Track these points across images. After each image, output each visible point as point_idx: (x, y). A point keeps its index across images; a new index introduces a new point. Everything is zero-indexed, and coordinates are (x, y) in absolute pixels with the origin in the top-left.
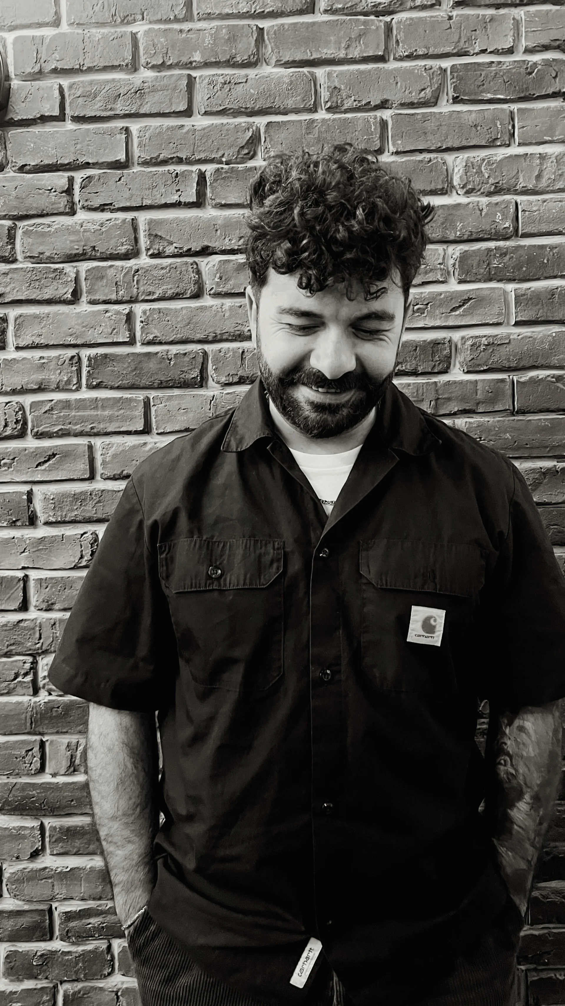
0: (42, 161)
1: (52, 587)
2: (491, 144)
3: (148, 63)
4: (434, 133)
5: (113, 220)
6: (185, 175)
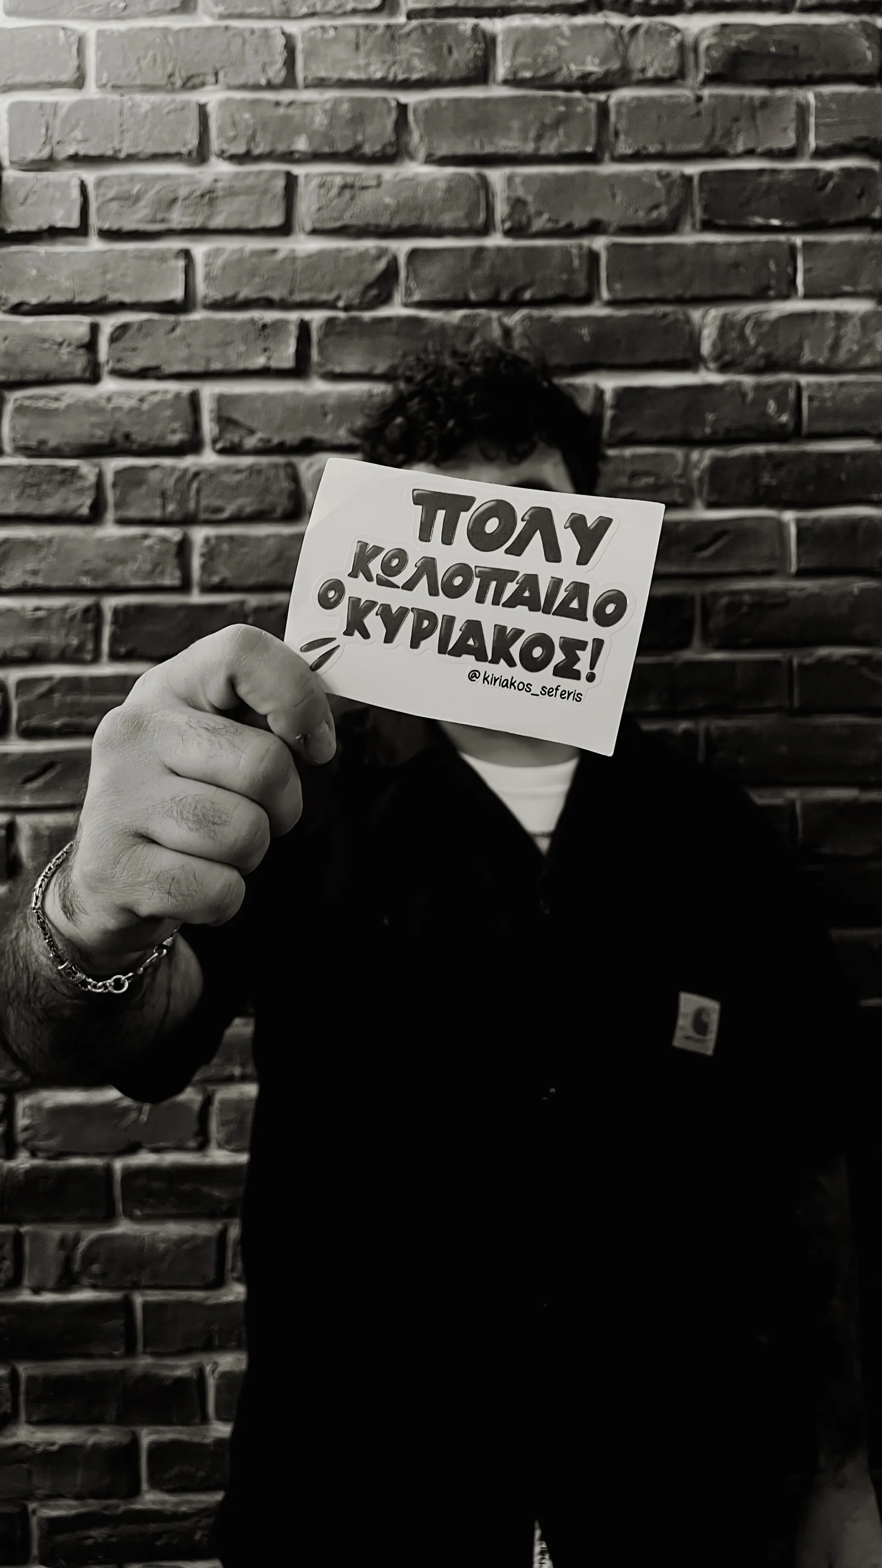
0: (51, 297)
2: (761, 295)
3: (223, 152)
4: (672, 274)
5: (160, 392)
6: (279, 326)
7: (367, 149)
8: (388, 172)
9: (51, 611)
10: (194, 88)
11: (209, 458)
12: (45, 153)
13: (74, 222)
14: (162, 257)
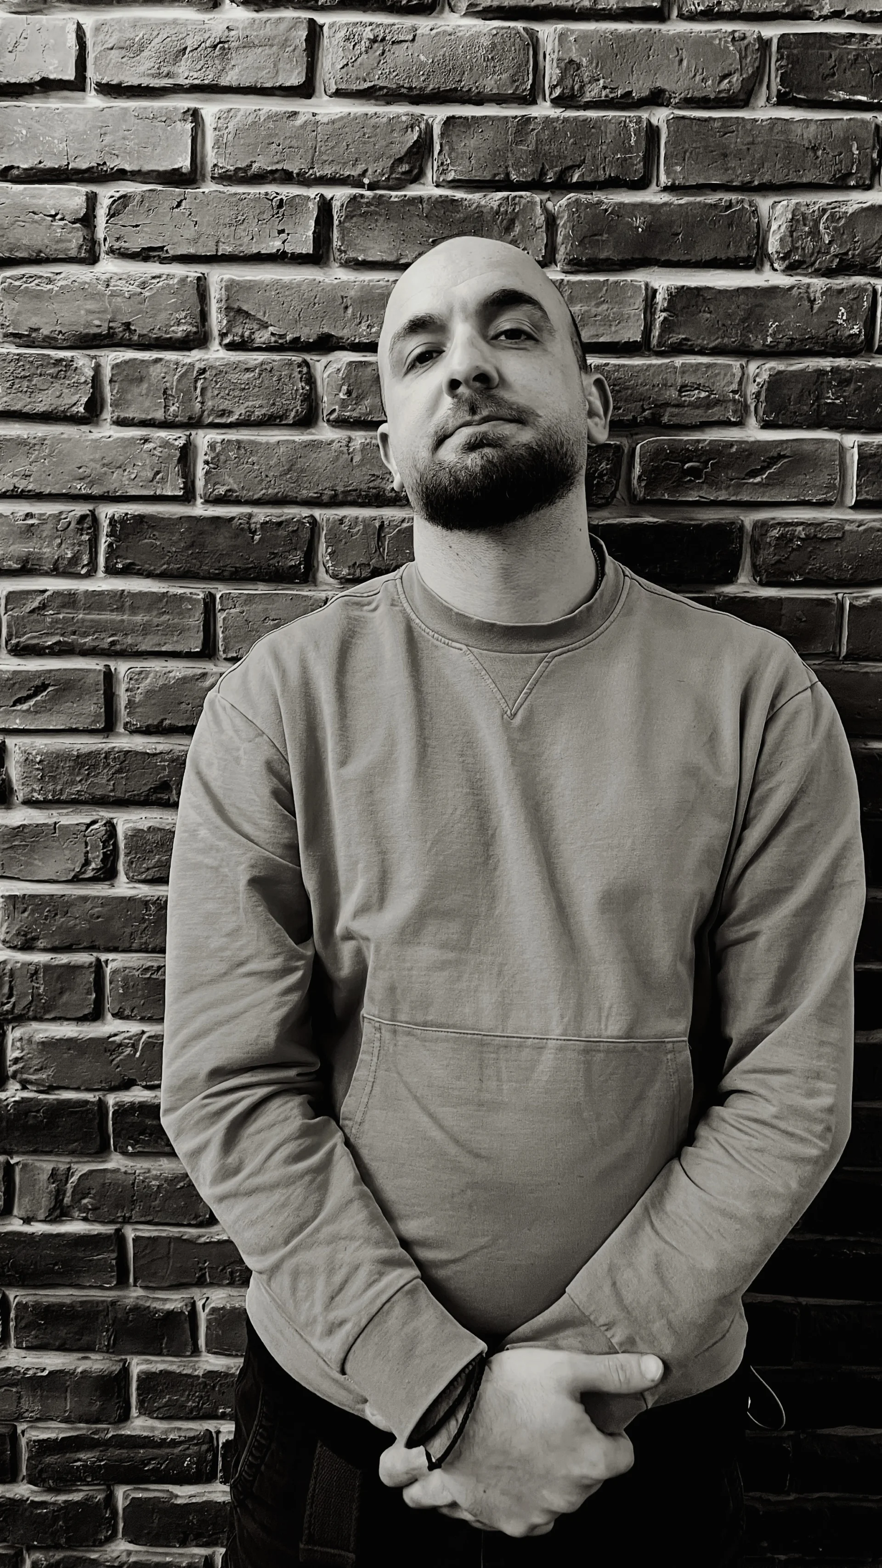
0: (40, 162)
1: (33, 911)
2: (840, 184)
4: (739, 155)
5: (164, 277)
6: (294, 203)
8: (425, 25)
9: (43, 519)
11: (216, 354)
13: (70, 74)
14: (168, 120)
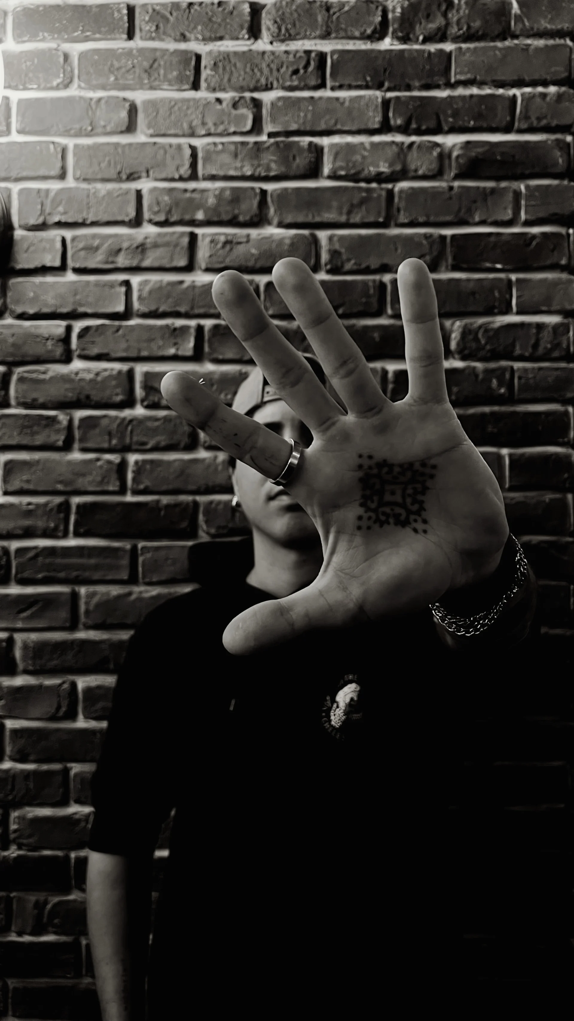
0: (40, 310)
1: (27, 739)
2: (490, 311)
3: (151, 219)
5: (109, 369)
6: (184, 330)
7: (241, 219)
8: (254, 233)
9: (38, 506)
10: (134, 179)
11: (139, 411)
12: (40, 221)
13: (57, 263)
14: (111, 285)
